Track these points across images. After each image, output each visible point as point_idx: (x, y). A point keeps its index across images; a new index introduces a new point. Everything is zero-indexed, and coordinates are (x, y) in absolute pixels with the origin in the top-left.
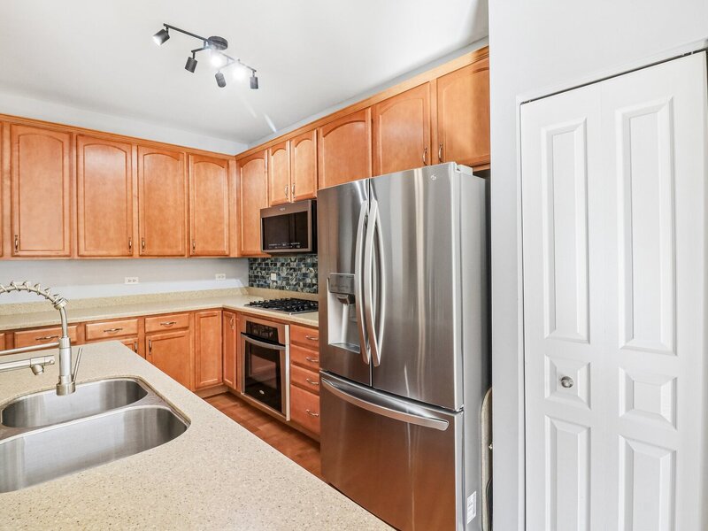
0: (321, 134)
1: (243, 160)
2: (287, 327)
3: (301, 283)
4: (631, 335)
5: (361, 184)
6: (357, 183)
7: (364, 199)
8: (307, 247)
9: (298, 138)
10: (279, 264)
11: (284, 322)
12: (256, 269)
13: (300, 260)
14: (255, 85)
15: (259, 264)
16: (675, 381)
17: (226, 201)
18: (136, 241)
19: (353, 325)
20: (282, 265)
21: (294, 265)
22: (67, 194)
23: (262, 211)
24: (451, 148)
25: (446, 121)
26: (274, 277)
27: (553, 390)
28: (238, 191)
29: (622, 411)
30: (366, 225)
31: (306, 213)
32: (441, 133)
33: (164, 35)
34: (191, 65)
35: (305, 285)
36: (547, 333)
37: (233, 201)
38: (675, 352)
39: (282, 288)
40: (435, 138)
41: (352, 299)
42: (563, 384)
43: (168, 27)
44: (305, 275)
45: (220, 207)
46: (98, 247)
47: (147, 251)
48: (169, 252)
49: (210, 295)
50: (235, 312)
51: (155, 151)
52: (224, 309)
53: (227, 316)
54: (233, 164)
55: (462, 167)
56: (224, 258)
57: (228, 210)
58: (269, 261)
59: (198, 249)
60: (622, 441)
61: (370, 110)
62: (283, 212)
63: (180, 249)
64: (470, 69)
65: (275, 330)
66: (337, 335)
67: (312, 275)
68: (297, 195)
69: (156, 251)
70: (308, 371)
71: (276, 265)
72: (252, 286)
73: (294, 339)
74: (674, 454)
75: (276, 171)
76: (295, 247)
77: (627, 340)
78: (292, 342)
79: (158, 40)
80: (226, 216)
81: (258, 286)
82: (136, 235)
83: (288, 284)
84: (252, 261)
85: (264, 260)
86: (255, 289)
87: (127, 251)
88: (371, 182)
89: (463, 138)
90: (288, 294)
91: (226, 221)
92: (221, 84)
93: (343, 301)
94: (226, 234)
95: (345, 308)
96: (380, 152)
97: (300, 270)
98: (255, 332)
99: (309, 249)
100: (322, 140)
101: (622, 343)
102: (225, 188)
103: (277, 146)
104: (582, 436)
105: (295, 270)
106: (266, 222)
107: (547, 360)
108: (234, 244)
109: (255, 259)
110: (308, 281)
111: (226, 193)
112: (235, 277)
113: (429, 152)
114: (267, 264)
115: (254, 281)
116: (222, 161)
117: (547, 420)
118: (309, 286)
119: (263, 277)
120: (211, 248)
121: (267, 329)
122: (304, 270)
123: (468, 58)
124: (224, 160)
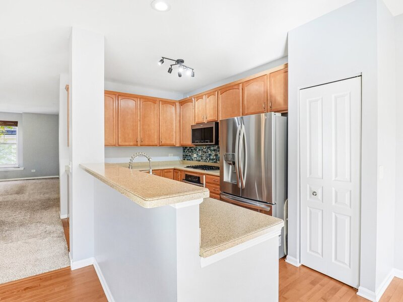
0: (219, 93)
1: (183, 103)
2: (204, 176)
3: (208, 159)
4: (336, 176)
5: (238, 119)
6: (236, 118)
7: (239, 124)
8: (213, 142)
9: (209, 94)
10: (198, 150)
11: (203, 174)
12: (186, 152)
13: (208, 148)
14: (193, 76)
15: (188, 150)
16: (351, 191)
17: (174, 121)
18: (139, 139)
19: (234, 173)
20: (199, 150)
21: (205, 150)
22: (114, 120)
23: (192, 126)
24: (275, 102)
25: (273, 92)
26: (195, 155)
27: (310, 197)
28: (180, 116)
29: (334, 203)
30: (240, 134)
31: (213, 127)
32: (271, 96)
33: (162, 61)
34: (170, 71)
35: (210, 159)
36: (308, 176)
37: (178, 121)
38: (351, 181)
39: (199, 161)
40: (269, 98)
41: (234, 163)
42: (313, 194)
43: (163, 58)
44: (210, 155)
45: (172, 124)
46: (125, 141)
47: (143, 143)
48: (151, 144)
49: (166, 163)
50: (179, 170)
51: (146, 100)
52: (174, 169)
53: (176, 172)
54: (178, 104)
55: (276, 113)
56: (173, 146)
57: (175, 125)
58: (193, 148)
59: (163, 143)
60: (333, 214)
61: (241, 84)
62: (201, 126)
63: (156, 142)
64: (283, 71)
65: (199, 178)
66: (227, 178)
67: (213, 155)
68: (208, 119)
69: (147, 143)
70: (214, 195)
71: (196, 150)
72: (185, 160)
73: (208, 181)
74: (350, 217)
75: (198, 108)
76: (207, 142)
77: (335, 177)
78: (206, 182)
79: (160, 64)
80: (174, 128)
81: (188, 160)
82: (139, 137)
83: (202, 159)
84: (185, 148)
85: (190, 148)
86: (186, 161)
87: (135, 143)
88: (242, 118)
89: (279, 99)
90: (202, 163)
91: (174, 130)
92: (180, 76)
93: (230, 164)
94: (174, 136)
95: (231, 166)
96: (245, 103)
97: (208, 152)
98: (190, 179)
99: (214, 143)
100: (220, 96)
101: (334, 178)
102: (174, 115)
103: (199, 97)
104: (320, 214)
105: (205, 152)
106: (194, 131)
107: (308, 186)
108: (178, 141)
109: (186, 148)
110: (212, 157)
111: (174, 117)
112: (177, 156)
113: (266, 103)
114: (192, 150)
115: (185, 157)
116: (172, 103)
117: (308, 208)
118: (212, 160)
119: (190, 156)
120: (168, 142)
121: (196, 177)
122: (210, 153)
123: (282, 67)
124: (174, 103)
